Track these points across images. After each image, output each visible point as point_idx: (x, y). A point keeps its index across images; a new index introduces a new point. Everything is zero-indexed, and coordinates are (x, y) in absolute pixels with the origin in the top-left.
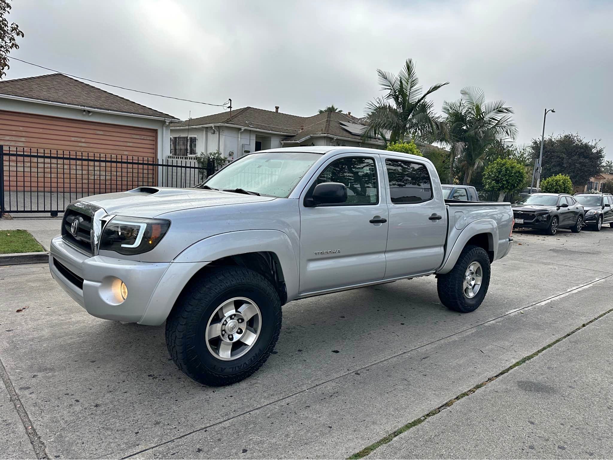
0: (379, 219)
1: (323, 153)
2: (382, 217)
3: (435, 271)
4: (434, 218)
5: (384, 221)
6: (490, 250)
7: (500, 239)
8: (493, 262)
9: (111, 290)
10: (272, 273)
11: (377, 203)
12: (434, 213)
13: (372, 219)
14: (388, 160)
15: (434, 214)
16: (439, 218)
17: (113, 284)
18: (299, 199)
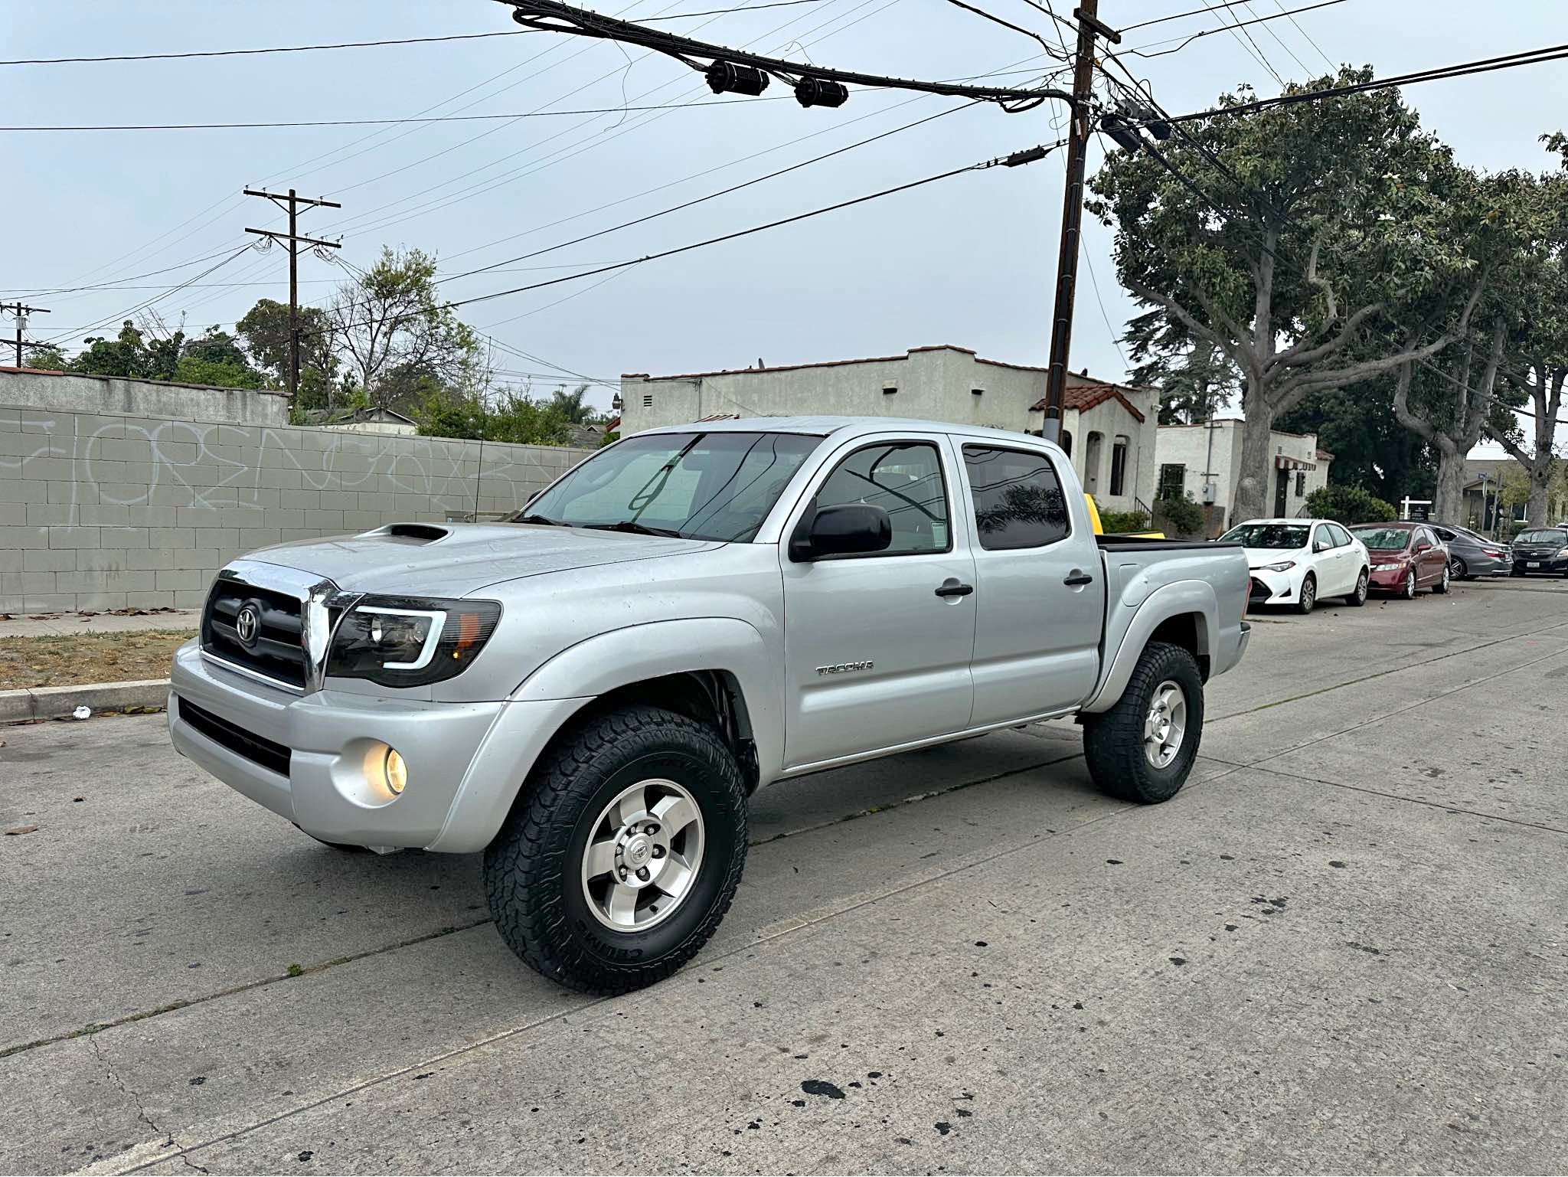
0: (957, 587)
1: (824, 434)
2: (963, 581)
3: (1079, 707)
4: (1077, 580)
5: (966, 591)
6: (1200, 653)
7: (1222, 626)
8: (1208, 682)
9: (362, 772)
10: (720, 720)
11: (948, 548)
12: (1073, 568)
13: (941, 586)
14: (967, 447)
15: (1075, 572)
16: (1087, 580)
17: (367, 758)
18: (778, 543)
